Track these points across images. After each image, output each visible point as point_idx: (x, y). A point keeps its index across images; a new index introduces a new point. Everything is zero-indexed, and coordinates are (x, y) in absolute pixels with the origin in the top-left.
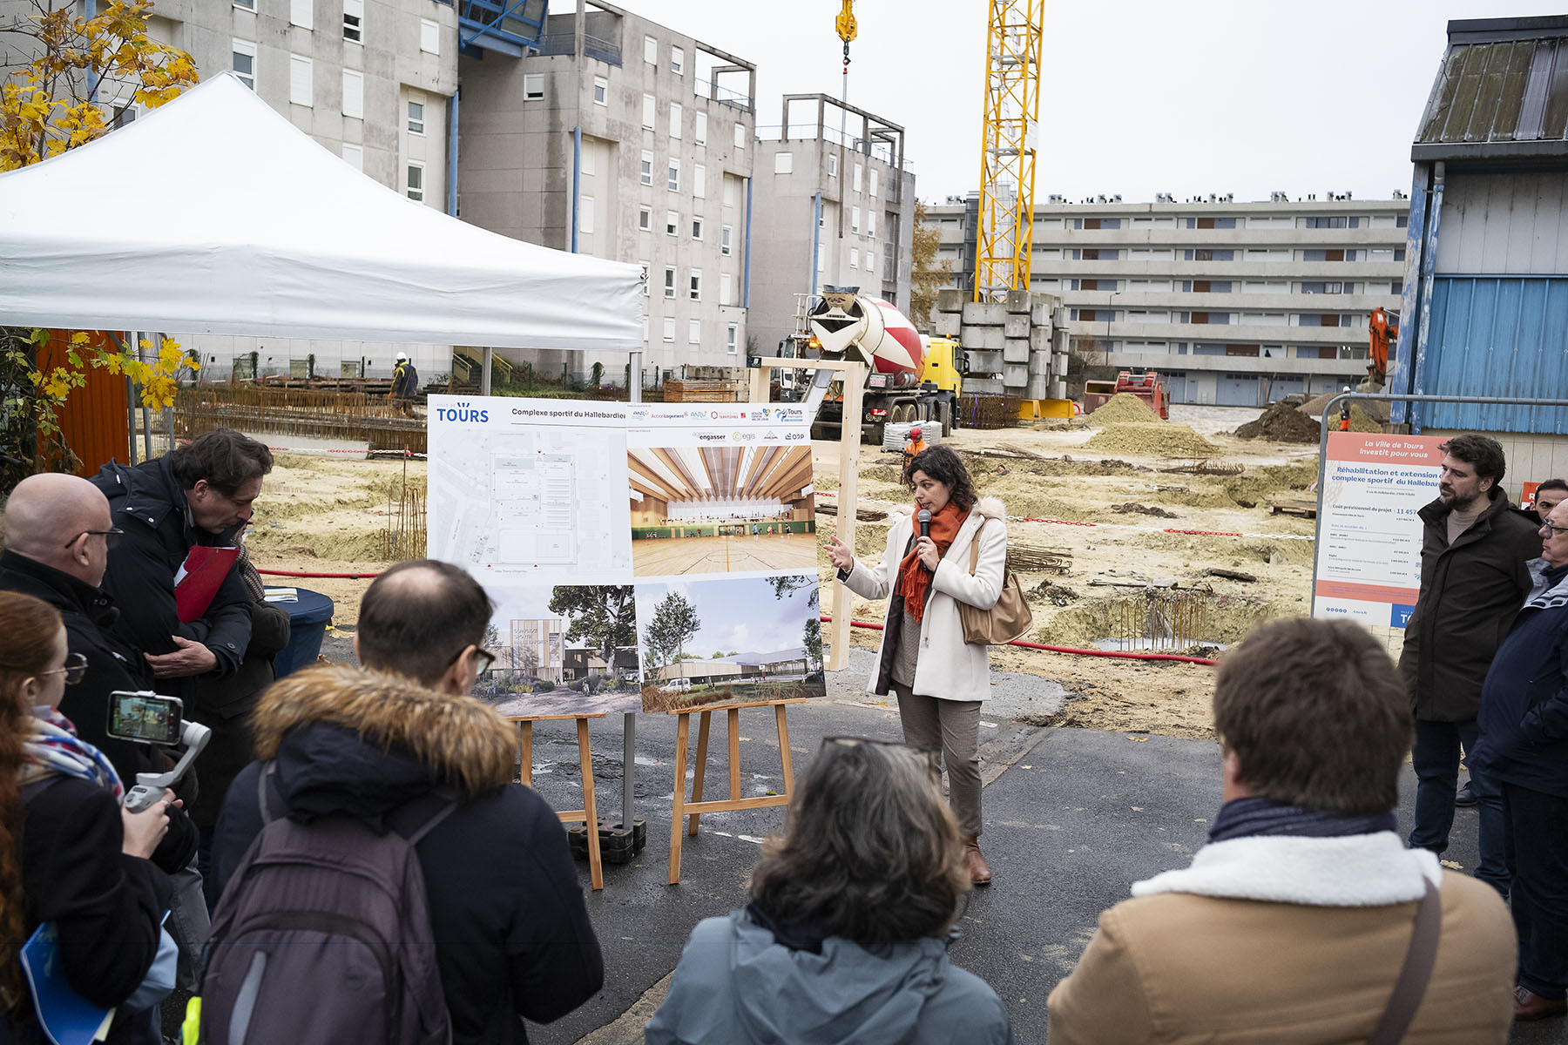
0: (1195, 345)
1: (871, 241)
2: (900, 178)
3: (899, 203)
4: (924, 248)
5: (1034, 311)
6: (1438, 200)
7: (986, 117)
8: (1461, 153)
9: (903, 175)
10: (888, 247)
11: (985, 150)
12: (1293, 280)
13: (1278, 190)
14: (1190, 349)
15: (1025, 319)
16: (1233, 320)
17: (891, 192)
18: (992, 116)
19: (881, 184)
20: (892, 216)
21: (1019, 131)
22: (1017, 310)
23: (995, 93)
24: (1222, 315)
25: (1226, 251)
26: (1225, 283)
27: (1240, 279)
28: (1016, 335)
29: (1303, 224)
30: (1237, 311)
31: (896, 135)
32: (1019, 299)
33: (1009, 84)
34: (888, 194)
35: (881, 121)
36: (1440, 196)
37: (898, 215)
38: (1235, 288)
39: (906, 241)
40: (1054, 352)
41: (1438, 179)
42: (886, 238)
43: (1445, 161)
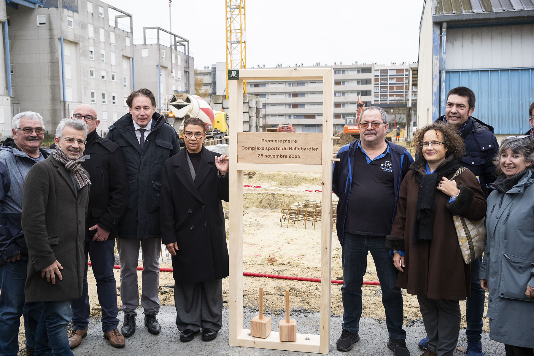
0: (294, 116)
1: (180, 82)
2: (188, 58)
3: (189, 68)
4: (199, 85)
5: (250, 102)
6: (444, 38)
7: (226, 29)
8: (453, 18)
9: (190, 58)
10: (186, 84)
11: (227, 42)
15: (246, 105)
16: (306, 106)
17: (185, 64)
18: (229, 29)
19: (182, 61)
20: (187, 72)
21: (239, 35)
23: (229, 20)
24: (302, 105)
25: (301, 83)
26: (303, 94)
27: (307, 93)
30: (307, 103)
31: (186, 43)
33: (234, 16)
35: (180, 38)
36: (445, 37)
37: (189, 72)
38: (306, 95)
39: (192, 82)
40: (257, 118)
41: (444, 30)
42: (185, 81)
43: (447, 22)
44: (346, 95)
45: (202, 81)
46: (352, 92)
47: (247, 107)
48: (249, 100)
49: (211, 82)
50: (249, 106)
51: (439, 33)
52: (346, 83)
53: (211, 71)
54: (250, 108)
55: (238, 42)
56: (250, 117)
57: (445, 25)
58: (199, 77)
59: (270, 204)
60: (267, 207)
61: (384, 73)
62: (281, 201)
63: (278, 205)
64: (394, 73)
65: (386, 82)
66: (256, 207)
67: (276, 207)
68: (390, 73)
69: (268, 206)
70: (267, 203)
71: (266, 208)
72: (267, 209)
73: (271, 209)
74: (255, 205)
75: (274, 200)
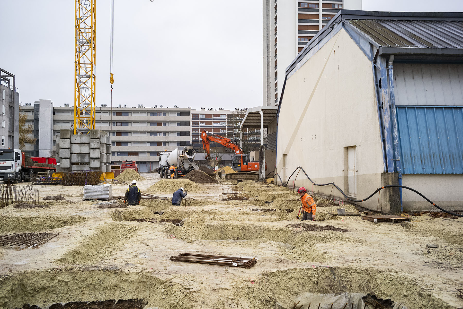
0: (118, 153)
1: (4, 116)
2: (14, 94)
3: (14, 103)
4: (23, 121)
5: (101, 138)
7: (75, 62)
9: (15, 93)
10: (10, 119)
11: (75, 75)
12: (148, 132)
13: (140, 104)
14: (116, 155)
15: (98, 141)
16: (130, 144)
17: (10, 99)
19: (6, 95)
20: (11, 107)
22: (94, 137)
24: (126, 143)
25: (125, 123)
26: (126, 133)
27: (131, 132)
28: (95, 147)
29: (149, 114)
30: (131, 142)
31: (11, 79)
32: (95, 133)
34: (8, 99)
35: (6, 72)
36: (392, 70)
37: (13, 107)
38: (129, 134)
39: (17, 118)
40: (107, 154)
41: (390, 63)
42: (9, 116)
43: (395, 55)
44: (167, 135)
45: (25, 117)
46: (172, 132)
47: (98, 143)
48: (100, 136)
49: (33, 119)
50: (100, 142)
51: (386, 67)
52: (167, 125)
53: (33, 108)
54: (101, 143)
55: (88, 77)
56: (101, 153)
57: (392, 58)
58: (23, 113)
59: (331, 286)
60: (328, 292)
61: (195, 117)
62: (347, 279)
63: (345, 287)
64: (204, 117)
65: (197, 125)
66: (310, 291)
67: (342, 291)
68: (200, 117)
69: (329, 290)
70: (326, 284)
71: (326, 293)
72: (329, 294)
73: (334, 294)
74: (308, 288)
75: (335, 279)
